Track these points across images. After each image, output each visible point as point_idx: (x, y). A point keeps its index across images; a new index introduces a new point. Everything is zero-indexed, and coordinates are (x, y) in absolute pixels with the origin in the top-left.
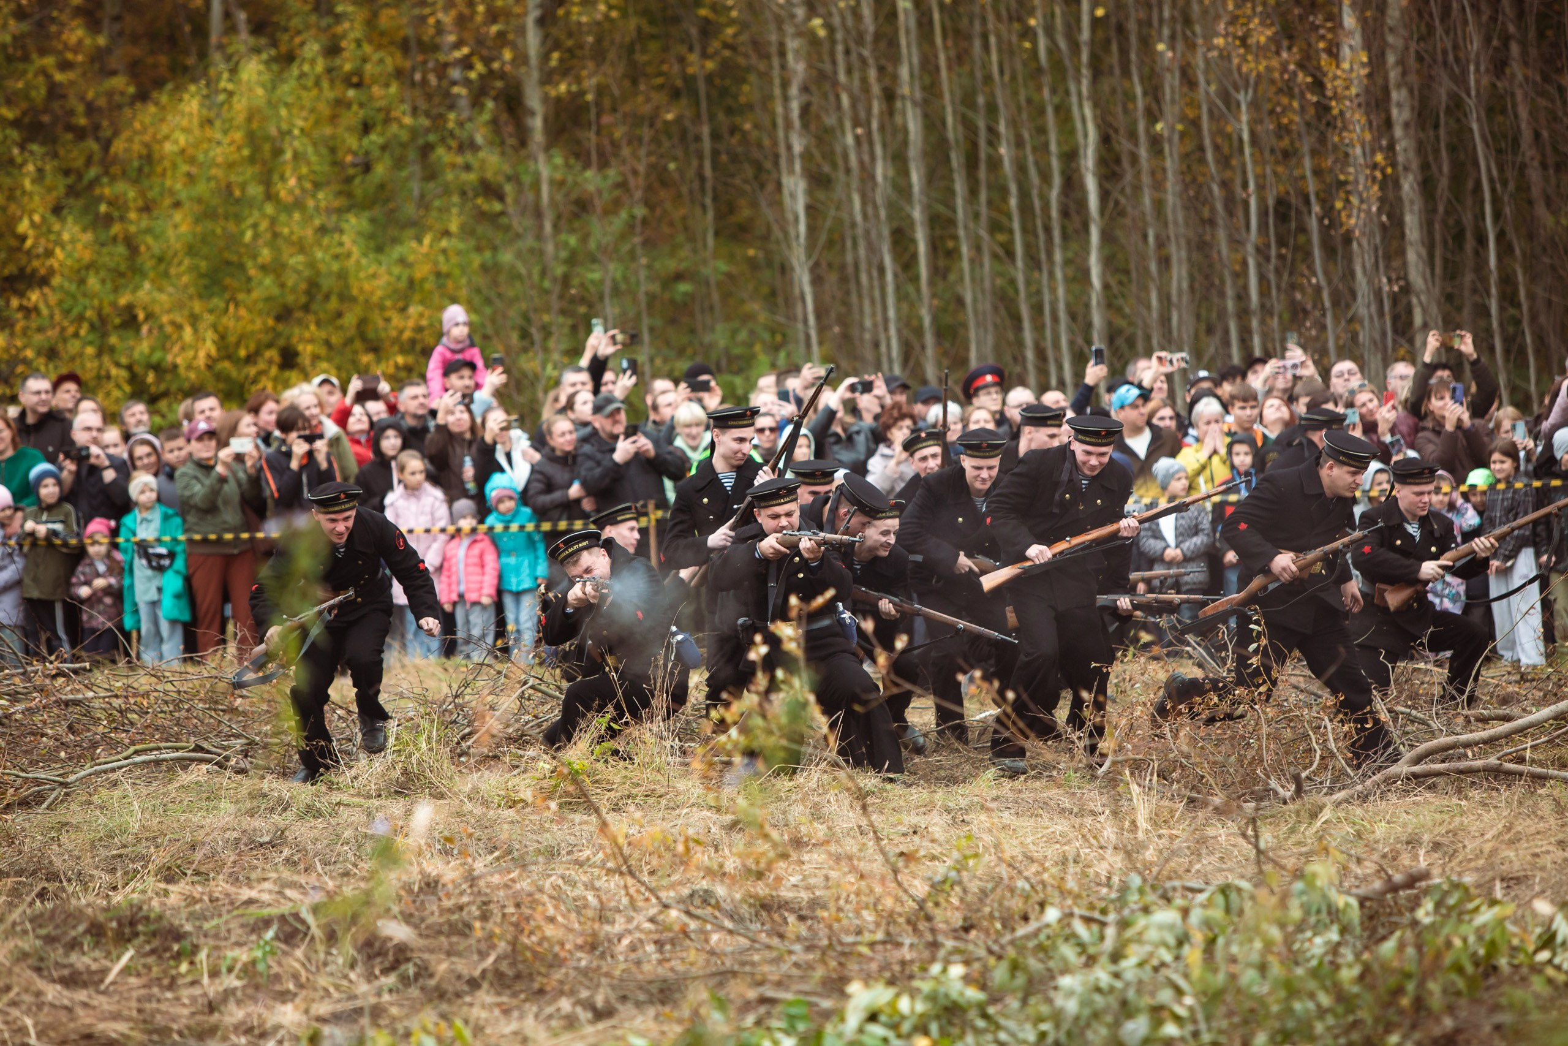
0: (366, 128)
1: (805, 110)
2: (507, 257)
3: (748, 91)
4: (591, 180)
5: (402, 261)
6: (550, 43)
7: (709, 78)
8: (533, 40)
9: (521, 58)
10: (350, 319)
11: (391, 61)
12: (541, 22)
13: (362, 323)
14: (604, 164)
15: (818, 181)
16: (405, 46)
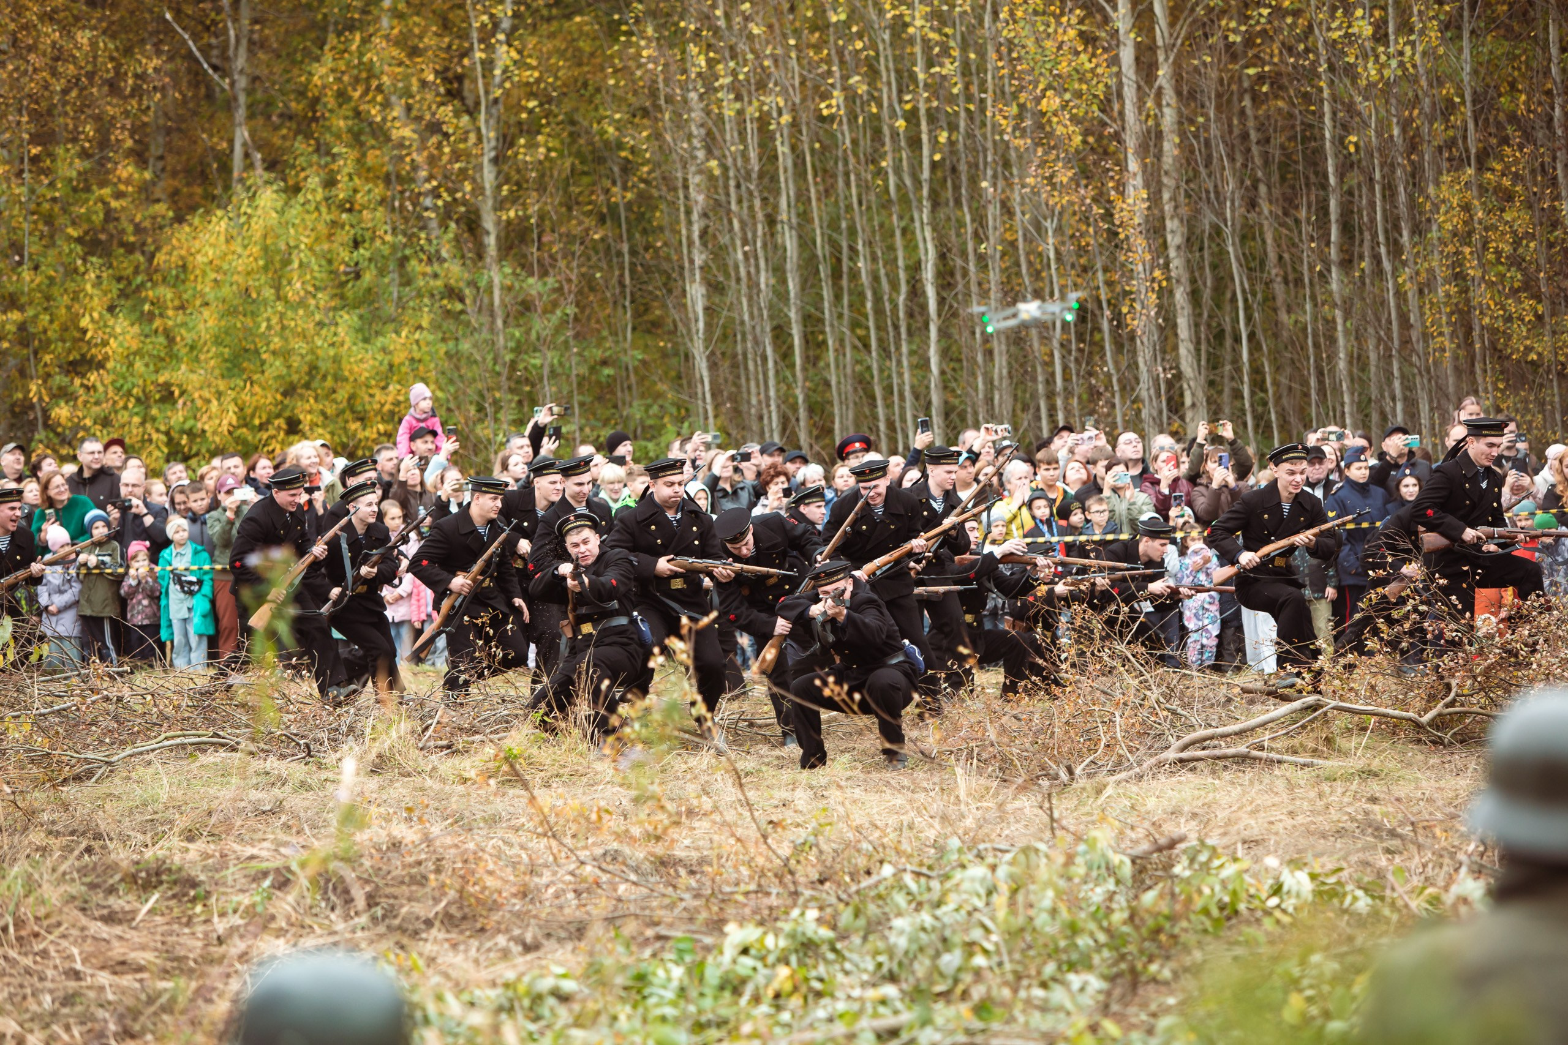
0: (356, 244)
1: (704, 233)
2: (465, 346)
3: (659, 217)
4: (533, 285)
5: (384, 350)
6: (503, 178)
7: (629, 206)
8: (489, 175)
9: (479, 190)
10: (342, 395)
11: (379, 191)
12: (495, 161)
13: (352, 397)
14: (544, 274)
15: (715, 288)
16: (387, 179)
